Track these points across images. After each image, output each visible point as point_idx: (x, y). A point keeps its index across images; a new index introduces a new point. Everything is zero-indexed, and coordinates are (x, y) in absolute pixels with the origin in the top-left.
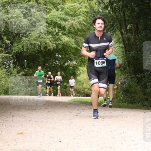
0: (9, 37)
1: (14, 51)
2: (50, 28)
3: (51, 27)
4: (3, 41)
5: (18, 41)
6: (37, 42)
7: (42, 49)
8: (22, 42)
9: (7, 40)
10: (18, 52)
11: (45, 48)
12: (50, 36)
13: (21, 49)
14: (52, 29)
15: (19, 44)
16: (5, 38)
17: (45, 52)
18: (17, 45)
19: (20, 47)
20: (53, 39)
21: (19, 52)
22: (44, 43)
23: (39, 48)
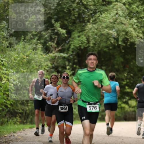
0: (66, 22)
1: (72, 47)
2: (134, 6)
3: (136, 4)
4: (54, 30)
5: (80, 30)
6: (111, 32)
7: (120, 43)
8: (87, 31)
9: (60, 29)
10: (79, 48)
11: (125, 40)
12: (134, 20)
13: (84, 42)
14: (138, 7)
15: (81, 33)
16: (57, 25)
17: (124, 48)
18: (79, 37)
19: (84, 39)
20: (139, 25)
21: (82, 47)
22: (124, 33)
23: (115, 41)
